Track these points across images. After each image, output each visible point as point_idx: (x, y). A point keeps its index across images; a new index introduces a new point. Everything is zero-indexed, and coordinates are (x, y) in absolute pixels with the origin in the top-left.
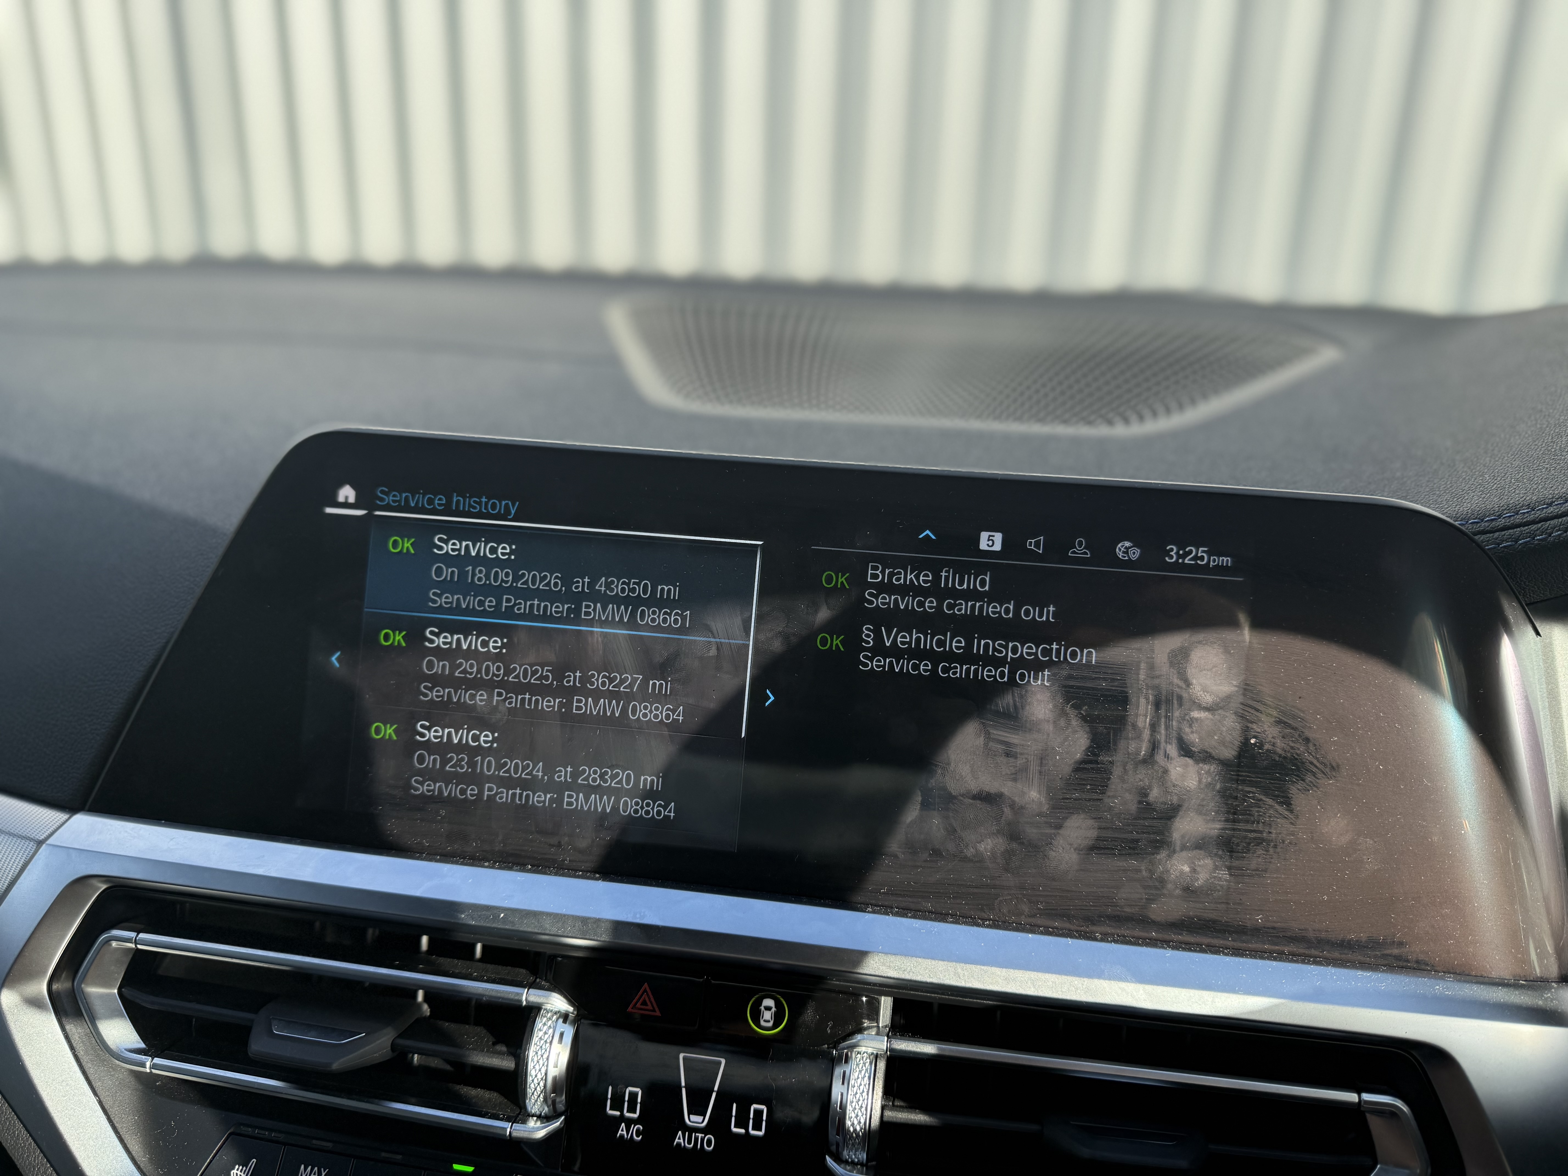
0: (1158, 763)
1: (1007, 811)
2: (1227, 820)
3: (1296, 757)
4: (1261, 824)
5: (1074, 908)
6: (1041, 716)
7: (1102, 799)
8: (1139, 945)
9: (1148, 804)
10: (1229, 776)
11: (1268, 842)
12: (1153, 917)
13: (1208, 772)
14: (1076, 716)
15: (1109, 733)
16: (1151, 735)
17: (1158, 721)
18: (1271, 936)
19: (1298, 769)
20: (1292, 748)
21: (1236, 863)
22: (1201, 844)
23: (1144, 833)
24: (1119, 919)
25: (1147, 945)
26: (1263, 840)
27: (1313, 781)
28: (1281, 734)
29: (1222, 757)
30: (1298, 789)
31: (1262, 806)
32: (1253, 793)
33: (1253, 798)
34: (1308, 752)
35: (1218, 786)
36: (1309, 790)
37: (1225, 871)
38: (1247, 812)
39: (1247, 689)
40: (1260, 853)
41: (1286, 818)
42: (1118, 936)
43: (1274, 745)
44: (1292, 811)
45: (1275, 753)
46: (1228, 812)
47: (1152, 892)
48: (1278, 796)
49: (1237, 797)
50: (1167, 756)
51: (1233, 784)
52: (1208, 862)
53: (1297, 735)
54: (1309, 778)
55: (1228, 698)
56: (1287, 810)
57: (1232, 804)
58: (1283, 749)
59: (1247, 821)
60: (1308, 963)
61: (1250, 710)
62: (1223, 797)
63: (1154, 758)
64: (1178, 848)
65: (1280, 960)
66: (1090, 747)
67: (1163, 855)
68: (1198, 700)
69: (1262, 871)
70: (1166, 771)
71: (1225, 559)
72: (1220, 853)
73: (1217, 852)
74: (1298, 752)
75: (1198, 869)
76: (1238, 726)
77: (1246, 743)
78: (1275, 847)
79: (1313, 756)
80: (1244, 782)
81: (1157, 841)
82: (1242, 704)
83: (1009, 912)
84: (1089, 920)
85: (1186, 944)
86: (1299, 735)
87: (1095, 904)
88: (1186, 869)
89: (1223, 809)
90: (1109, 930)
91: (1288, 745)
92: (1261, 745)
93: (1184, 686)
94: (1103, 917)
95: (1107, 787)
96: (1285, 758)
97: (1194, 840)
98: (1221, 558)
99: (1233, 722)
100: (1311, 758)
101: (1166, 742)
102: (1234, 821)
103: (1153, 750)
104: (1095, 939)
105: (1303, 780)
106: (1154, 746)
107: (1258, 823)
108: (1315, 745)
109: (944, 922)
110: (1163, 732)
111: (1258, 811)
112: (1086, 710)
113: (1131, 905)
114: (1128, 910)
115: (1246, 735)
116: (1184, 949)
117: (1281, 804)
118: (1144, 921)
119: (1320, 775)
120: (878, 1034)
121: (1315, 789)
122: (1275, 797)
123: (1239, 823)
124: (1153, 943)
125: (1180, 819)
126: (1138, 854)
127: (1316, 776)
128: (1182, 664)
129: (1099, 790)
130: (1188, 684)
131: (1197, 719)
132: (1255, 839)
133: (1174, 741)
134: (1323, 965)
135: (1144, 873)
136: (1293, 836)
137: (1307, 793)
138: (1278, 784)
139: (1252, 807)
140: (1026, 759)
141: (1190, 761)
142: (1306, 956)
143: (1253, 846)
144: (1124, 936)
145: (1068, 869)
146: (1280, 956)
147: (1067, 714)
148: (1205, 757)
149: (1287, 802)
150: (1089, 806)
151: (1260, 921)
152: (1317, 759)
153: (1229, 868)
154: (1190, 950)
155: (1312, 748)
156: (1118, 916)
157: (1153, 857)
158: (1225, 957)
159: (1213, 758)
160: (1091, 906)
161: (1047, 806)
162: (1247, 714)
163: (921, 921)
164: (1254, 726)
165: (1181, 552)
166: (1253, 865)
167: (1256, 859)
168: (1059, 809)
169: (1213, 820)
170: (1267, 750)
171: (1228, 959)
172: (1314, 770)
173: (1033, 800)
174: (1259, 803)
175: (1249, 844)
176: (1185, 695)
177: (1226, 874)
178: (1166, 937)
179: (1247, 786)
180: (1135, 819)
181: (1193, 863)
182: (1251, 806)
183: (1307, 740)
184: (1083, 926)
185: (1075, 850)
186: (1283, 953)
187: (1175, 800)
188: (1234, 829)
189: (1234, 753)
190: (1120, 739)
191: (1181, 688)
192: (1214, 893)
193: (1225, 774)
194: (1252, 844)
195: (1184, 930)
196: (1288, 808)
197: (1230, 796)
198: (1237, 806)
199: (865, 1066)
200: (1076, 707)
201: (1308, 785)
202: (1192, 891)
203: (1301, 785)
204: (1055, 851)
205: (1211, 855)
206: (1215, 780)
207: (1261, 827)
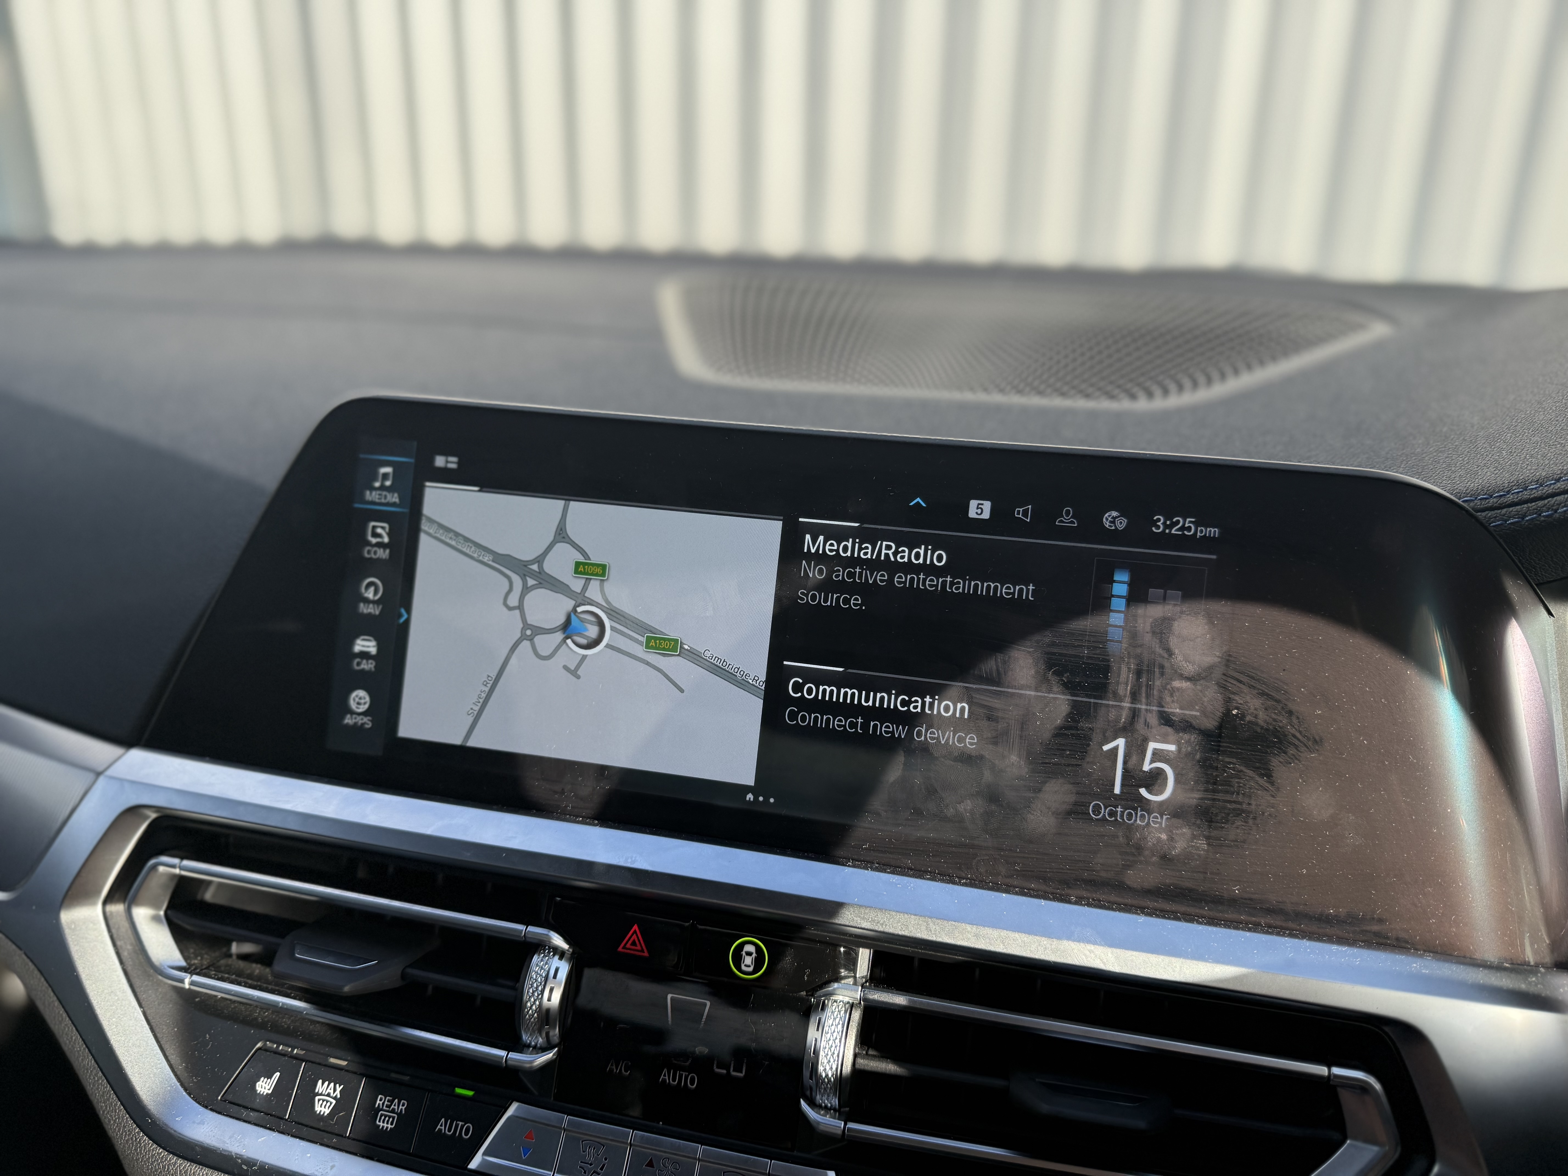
0: (1137, 731)
1: (987, 772)
2: (1206, 791)
3: (1279, 729)
4: (1241, 795)
5: (1050, 870)
6: (1023, 682)
7: (1081, 765)
8: (1113, 909)
9: (1127, 771)
10: (1209, 746)
11: (1249, 812)
12: (1128, 883)
13: (1188, 742)
14: (1058, 682)
16: (1132, 704)
17: (1139, 689)
18: (1247, 907)
19: (1280, 742)
20: (1275, 720)
21: (1214, 833)
22: (1179, 813)
24: (1094, 884)
25: (1120, 910)
26: (1243, 811)
27: (1295, 754)
28: (1263, 706)
29: (1203, 728)
30: (1280, 762)
31: (1243, 777)
32: (1233, 764)
33: (1233, 769)
34: (1291, 725)
35: (1198, 757)
36: (1291, 764)
37: (1203, 841)
38: (1227, 783)
39: (1228, 660)
40: (1239, 824)
41: (1266, 790)
42: (1093, 900)
43: (1256, 716)
44: (1273, 783)
45: (1257, 724)
46: (1207, 782)
47: (1128, 858)
48: (1258, 768)
49: (1217, 767)
50: (1147, 725)
51: (1214, 754)
52: (1186, 830)
53: (1279, 708)
54: (1292, 751)
55: (1211, 668)
56: (1268, 782)
57: (1212, 774)
58: (1265, 721)
59: (1227, 792)
60: (1283, 935)
61: (1232, 681)
62: (1201, 767)
63: (1134, 726)
65: (1255, 931)
66: (1071, 713)
68: (1181, 670)
69: (1241, 842)
70: (1145, 739)
71: (1213, 530)
72: (1198, 822)
73: (1196, 821)
74: (1281, 724)
75: (1176, 838)
76: (1220, 697)
77: (1227, 713)
78: (1255, 818)
79: (1296, 730)
80: (1224, 753)
82: (1224, 674)
83: (987, 871)
84: (1065, 883)
85: (1162, 911)
86: (1283, 708)
87: (1072, 868)
88: (1164, 836)
89: (1202, 779)
90: (1085, 894)
91: (1271, 717)
92: (1243, 717)
93: (1166, 655)
94: (1079, 881)
95: (1086, 753)
96: (1267, 730)
97: (1172, 808)
98: (1208, 529)
99: (1214, 693)
100: (1293, 731)
101: (1147, 711)
102: (1214, 791)
103: (1133, 717)
104: (1069, 902)
105: (1285, 753)
106: (1134, 714)
107: (1238, 794)
108: (1298, 718)
109: (921, 878)
110: (1144, 701)
111: (1238, 783)
112: (1067, 677)
113: (1108, 871)
114: (1103, 874)
115: (1228, 706)
116: (1158, 916)
117: (1262, 775)
118: (1120, 887)
119: (1303, 749)
120: (855, 984)
121: (1296, 761)
122: (1256, 769)
123: (1218, 793)
124: (1127, 908)
125: (1159, 787)
127: (1299, 749)
128: (1164, 633)
129: (1079, 755)
130: (1170, 653)
131: (1178, 689)
132: (1234, 809)
133: (1155, 710)
134: (1298, 938)
135: (1121, 839)
136: (1273, 808)
137: (1289, 765)
138: (1259, 755)
139: (1232, 778)
140: (1007, 723)
141: (1169, 730)
142: (1282, 928)
143: (1232, 817)
144: (1100, 901)
145: (1046, 832)
146: (1256, 928)
147: (1048, 680)
148: (1185, 726)
149: (1268, 774)
150: (1068, 771)
151: (1237, 891)
152: (1300, 732)
153: (1208, 838)
154: (1164, 917)
155: (1295, 721)
156: (1094, 881)
158: (1199, 925)
159: (1194, 728)
160: (1068, 869)
161: (1026, 770)
162: (1229, 685)
163: (898, 876)
164: (1237, 698)
165: (1168, 523)
166: (1232, 837)
167: (1234, 830)
168: (1038, 773)
169: (1192, 790)
170: (1249, 722)
171: (1201, 927)
172: (1297, 742)
173: (1013, 764)
174: (1239, 775)
175: (1228, 814)
176: (1167, 665)
177: (1204, 844)
178: (1142, 903)
179: (1228, 757)
181: (1171, 831)
182: (1232, 776)
183: (1290, 713)
184: (1058, 889)
185: (1053, 813)
186: (1259, 924)
188: (1214, 800)
189: (1216, 724)
190: (1101, 706)
191: (1163, 657)
192: (1192, 862)
193: (1206, 744)
194: (1231, 815)
195: (1159, 897)
196: (1269, 780)
197: (1211, 767)
198: (1217, 776)
199: (840, 1015)
200: (1057, 673)
201: (1290, 758)
202: (1169, 859)
203: (1282, 758)
204: (1033, 814)
205: (1189, 824)
206: (1196, 750)
207: (1240, 798)
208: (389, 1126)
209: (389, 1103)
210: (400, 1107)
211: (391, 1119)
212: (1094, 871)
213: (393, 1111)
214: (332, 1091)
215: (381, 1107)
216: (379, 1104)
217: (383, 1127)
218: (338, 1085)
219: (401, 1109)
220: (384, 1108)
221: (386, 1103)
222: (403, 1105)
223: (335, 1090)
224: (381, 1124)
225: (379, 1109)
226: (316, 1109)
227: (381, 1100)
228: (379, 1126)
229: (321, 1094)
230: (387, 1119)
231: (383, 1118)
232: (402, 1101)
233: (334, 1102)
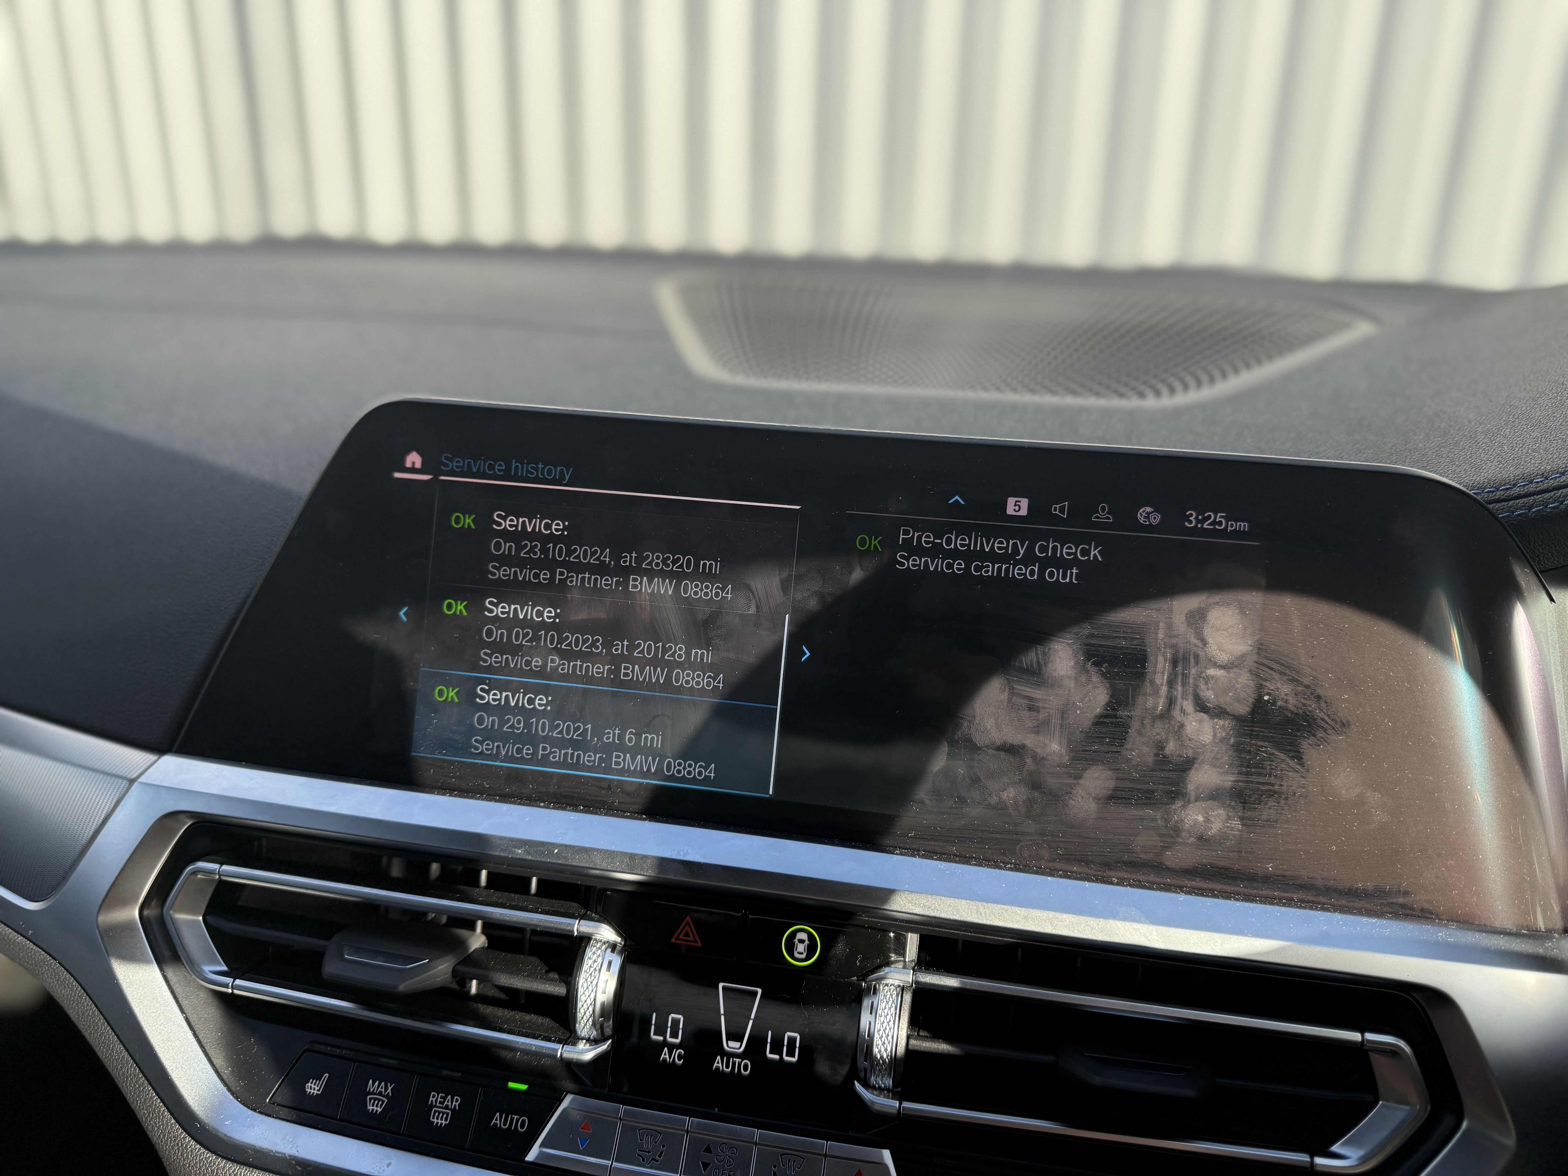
0: (1174, 717)
1: (1029, 761)
2: (1240, 773)
3: (1308, 713)
4: (1273, 778)
5: (1092, 853)
6: (1062, 673)
7: (1120, 752)
8: (1153, 889)
9: (1164, 757)
10: (1242, 731)
11: (1280, 793)
12: (1168, 863)
13: (1223, 727)
14: (1097, 673)
15: (1128, 690)
16: (1169, 692)
17: (1175, 678)
18: (1280, 884)
19: (1309, 725)
20: (1304, 705)
21: (1248, 814)
22: (1215, 795)
23: (1160, 784)
24: (1135, 865)
25: (1161, 889)
26: (1275, 792)
27: (1324, 736)
28: (1293, 692)
29: (1236, 713)
30: (1309, 744)
31: (1275, 759)
32: (1265, 747)
33: (1266, 752)
34: (1320, 709)
35: (1232, 741)
36: (1320, 746)
37: (1238, 821)
38: (1259, 765)
39: (1260, 648)
40: (1271, 804)
41: (1297, 771)
42: (1134, 880)
43: (1286, 702)
44: (1303, 764)
45: (1287, 709)
46: (1241, 766)
47: (1167, 840)
48: (1289, 751)
49: (1250, 750)
50: (1183, 711)
51: (1246, 739)
52: (1221, 812)
53: (1308, 693)
54: (1321, 734)
55: (1243, 656)
56: (1298, 764)
57: (1245, 757)
58: (1295, 706)
59: (1260, 774)
60: (1316, 909)
61: (1263, 668)
62: (1236, 751)
63: (1171, 713)
64: (1192, 799)
65: (1289, 906)
66: (1110, 702)
67: (1178, 804)
68: (1214, 658)
69: (1273, 822)
70: (1182, 726)
71: (1242, 524)
72: (1233, 803)
73: (1231, 803)
74: (1310, 709)
75: (1212, 819)
76: (1252, 684)
77: (1259, 700)
78: (1286, 799)
79: (1324, 713)
80: (1257, 737)
81: (1172, 792)
82: (1256, 662)
83: (1030, 856)
84: (1107, 865)
85: (1199, 889)
86: (1312, 693)
87: (1113, 851)
88: (1201, 818)
89: (1236, 763)
90: (1126, 875)
91: (1300, 702)
92: (1274, 703)
93: (1200, 645)
94: (1119, 863)
95: (1125, 740)
96: (1297, 714)
97: (1208, 791)
98: (1238, 524)
99: (1247, 680)
100: (1322, 715)
101: (1183, 698)
102: (1248, 774)
103: (1170, 705)
104: (1112, 883)
105: (1314, 736)
106: (1171, 702)
107: (1270, 776)
108: (1326, 702)
109: (968, 864)
110: (1180, 688)
111: (1270, 765)
112: (1106, 668)
113: (1147, 852)
114: (1143, 856)
115: (1260, 692)
116: (1197, 894)
117: (1293, 758)
118: (1158, 868)
119: (1330, 731)
120: (904, 967)
121: (1325, 744)
122: (1286, 751)
123: (1252, 775)
124: (1167, 888)
125: (1195, 771)
126: (1154, 804)
127: (1328, 732)
128: (1199, 624)
129: (1118, 743)
130: (1205, 643)
131: (1212, 677)
132: (1267, 791)
133: (1191, 697)
134: (1330, 911)
135: (1159, 821)
136: (1303, 788)
137: (1318, 748)
138: (1290, 739)
139: (1264, 761)
140: (1048, 713)
141: (1205, 716)
142: (1313, 902)
143: (1265, 798)
144: (1140, 881)
145: (1087, 817)
146: (1289, 903)
147: (1087, 671)
148: (1219, 712)
149: (1298, 756)
150: (1108, 758)
151: (1270, 869)
152: (1328, 715)
153: (1242, 819)
154: (1202, 895)
155: (1323, 705)
156: (1134, 862)
157: (1168, 807)
158: (1236, 902)
159: (1228, 714)
160: (1109, 852)
161: (1067, 758)
162: (1260, 671)
163: (945, 863)
164: (1268, 684)
165: (1200, 517)
166: (1265, 816)
167: (1268, 810)
168: (1079, 760)
169: (1227, 773)
170: (1280, 707)
171: (1238, 904)
172: (1326, 726)
173: (1054, 752)
174: (1271, 757)
175: (1261, 796)
176: (1201, 653)
177: (1238, 824)
178: (1180, 883)
179: (1260, 741)
180: (1152, 770)
181: (1207, 813)
182: (1263, 759)
183: (1319, 697)
184: (1100, 871)
185: (1094, 799)
186: (1292, 899)
187: (1190, 753)
188: (1247, 782)
189: (1248, 709)
190: (1139, 695)
191: (1198, 647)
192: (1227, 842)
193: (1239, 729)
194: (1264, 796)
195: (1197, 877)
196: (1300, 762)
197: (1244, 750)
198: (1250, 759)
199: (892, 998)
200: (1096, 664)
201: (1319, 740)
202: (1206, 840)
203: (1312, 740)
204: (1075, 800)
205: (1225, 806)
206: (1230, 735)
207: (1272, 780)
208: (444, 1122)
209: (442, 1100)
210: (454, 1103)
211: (445, 1116)
212: (1134, 853)
213: (447, 1107)
214: (383, 1090)
215: (434, 1104)
216: (432, 1101)
217: (437, 1123)
218: (389, 1084)
219: (455, 1105)
220: (438, 1104)
221: (439, 1100)
222: (457, 1101)
223: (386, 1089)
224: (435, 1120)
225: (432, 1106)
226: (369, 1108)
227: (434, 1097)
228: (434, 1122)
229: (373, 1093)
230: (441, 1115)
231: (437, 1114)
232: (456, 1097)
233: (386, 1100)
